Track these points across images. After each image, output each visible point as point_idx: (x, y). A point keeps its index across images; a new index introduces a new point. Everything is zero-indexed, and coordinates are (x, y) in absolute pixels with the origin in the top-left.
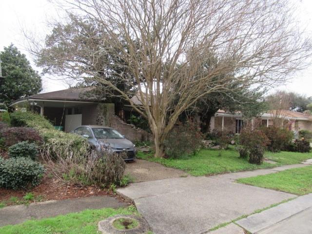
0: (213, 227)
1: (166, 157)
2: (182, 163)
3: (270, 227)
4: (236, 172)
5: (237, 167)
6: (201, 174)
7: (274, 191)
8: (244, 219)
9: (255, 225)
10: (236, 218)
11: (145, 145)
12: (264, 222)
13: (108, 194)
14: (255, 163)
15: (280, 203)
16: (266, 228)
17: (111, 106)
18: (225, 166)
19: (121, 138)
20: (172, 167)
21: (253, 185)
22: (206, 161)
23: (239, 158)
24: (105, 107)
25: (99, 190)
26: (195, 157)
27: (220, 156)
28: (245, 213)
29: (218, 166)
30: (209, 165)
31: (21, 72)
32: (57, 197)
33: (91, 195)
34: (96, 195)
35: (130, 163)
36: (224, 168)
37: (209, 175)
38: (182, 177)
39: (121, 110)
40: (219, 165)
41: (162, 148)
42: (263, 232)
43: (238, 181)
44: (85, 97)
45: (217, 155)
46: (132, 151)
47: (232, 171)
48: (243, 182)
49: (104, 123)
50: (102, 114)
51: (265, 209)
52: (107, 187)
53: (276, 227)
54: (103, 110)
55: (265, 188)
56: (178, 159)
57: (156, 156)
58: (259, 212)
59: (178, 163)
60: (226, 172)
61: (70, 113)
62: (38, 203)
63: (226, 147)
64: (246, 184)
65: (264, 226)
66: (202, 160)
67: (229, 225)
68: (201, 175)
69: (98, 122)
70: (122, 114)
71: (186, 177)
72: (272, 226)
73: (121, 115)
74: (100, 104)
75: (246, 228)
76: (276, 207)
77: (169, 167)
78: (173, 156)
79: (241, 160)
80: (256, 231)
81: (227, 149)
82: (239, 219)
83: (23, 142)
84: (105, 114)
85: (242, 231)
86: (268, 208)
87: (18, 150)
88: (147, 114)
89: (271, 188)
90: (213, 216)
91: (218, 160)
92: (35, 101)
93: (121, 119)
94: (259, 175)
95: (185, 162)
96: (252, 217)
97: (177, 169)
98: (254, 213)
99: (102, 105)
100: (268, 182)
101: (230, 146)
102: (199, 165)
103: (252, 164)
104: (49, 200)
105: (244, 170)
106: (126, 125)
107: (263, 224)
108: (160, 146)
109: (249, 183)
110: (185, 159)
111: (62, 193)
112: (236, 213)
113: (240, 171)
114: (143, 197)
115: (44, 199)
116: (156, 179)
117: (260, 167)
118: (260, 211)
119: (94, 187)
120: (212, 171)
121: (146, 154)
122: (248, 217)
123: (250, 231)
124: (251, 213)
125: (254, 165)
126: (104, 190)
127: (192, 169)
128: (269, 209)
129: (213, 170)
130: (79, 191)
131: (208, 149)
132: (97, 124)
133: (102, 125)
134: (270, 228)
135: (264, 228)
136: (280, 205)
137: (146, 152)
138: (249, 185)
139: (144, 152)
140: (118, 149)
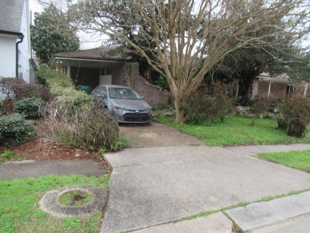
0: (190, 215)
1: (187, 122)
2: (201, 129)
3: (275, 223)
4: (266, 144)
5: (268, 139)
6: (217, 143)
7: (304, 173)
8: (241, 208)
9: (253, 218)
10: (230, 205)
11: (171, 108)
12: (269, 215)
13: (95, 158)
14: (294, 136)
15: (305, 191)
16: (269, 225)
17: (136, 64)
18: (252, 136)
19: (138, 99)
20: (188, 133)
21: (278, 163)
22: (231, 129)
23: (276, 128)
24: (130, 67)
25: (87, 153)
26: (222, 124)
27: (253, 124)
28: (247, 200)
29: (244, 136)
30: (232, 134)
31: (60, 33)
32: (37, 157)
33: (77, 158)
34: (81, 158)
35: (144, 126)
36: (251, 138)
37: (229, 146)
38: (193, 145)
39: (147, 70)
40: (246, 134)
41: (183, 112)
42: (262, 230)
43: (260, 156)
44: (107, 56)
45: (251, 123)
46: (146, 114)
47: (260, 143)
48: (266, 158)
49: (129, 84)
50: (127, 74)
51: (278, 197)
52: (96, 151)
53: (285, 224)
54: (128, 70)
55: (293, 167)
56: (200, 125)
57: (176, 121)
58: (266, 200)
59: (198, 129)
60: (252, 143)
61: (103, 74)
62: (13, 162)
63: (265, 115)
64: (269, 160)
65: (268, 220)
66: (227, 128)
67: (214, 215)
68: (218, 145)
69: (124, 83)
70: (148, 74)
71: (198, 145)
72: (279, 222)
73: (147, 76)
74: (126, 63)
75: (237, 222)
76: (296, 196)
77: (185, 133)
78: (194, 122)
79: (278, 131)
80: (250, 228)
81: (267, 117)
82: (234, 207)
83: (29, 98)
84: (130, 74)
85: (230, 225)
86: (283, 196)
87: (22, 106)
88: (166, 72)
89: (300, 169)
90: (200, 200)
91: (247, 130)
92: (61, 60)
93: (146, 79)
94: (293, 150)
95: (206, 128)
96: (253, 207)
97: (193, 135)
98: (258, 201)
99: (128, 64)
100: (300, 160)
101: (270, 114)
102: (220, 133)
103: (290, 137)
104: (27, 159)
105: (276, 143)
106: (151, 86)
107: (266, 219)
108: (180, 110)
109: (274, 159)
110: (207, 126)
111: (44, 153)
112: (234, 198)
113: (271, 144)
114: (126, 166)
115: (22, 158)
116: (160, 145)
117: (299, 140)
118: (271, 199)
119: (82, 149)
120: (234, 141)
121: (167, 118)
122: (247, 206)
123: (241, 227)
124: (256, 200)
125: (293, 139)
126: (93, 153)
127: (210, 137)
128: (284, 198)
129: (235, 139)
130: (64, 152)
131: (243, 117)
132: (123, 85)
133: (127, 85)
134: (274, 226)
135: (265, 224)
136: (305, 193)
137: (169, 116)
138: (272, 161)
139: (167, 115)
140: (130, 110)
